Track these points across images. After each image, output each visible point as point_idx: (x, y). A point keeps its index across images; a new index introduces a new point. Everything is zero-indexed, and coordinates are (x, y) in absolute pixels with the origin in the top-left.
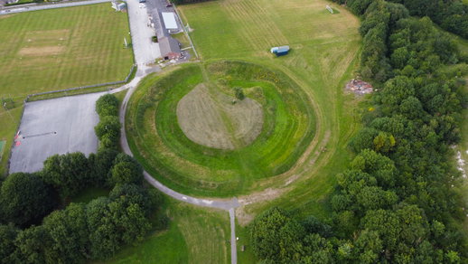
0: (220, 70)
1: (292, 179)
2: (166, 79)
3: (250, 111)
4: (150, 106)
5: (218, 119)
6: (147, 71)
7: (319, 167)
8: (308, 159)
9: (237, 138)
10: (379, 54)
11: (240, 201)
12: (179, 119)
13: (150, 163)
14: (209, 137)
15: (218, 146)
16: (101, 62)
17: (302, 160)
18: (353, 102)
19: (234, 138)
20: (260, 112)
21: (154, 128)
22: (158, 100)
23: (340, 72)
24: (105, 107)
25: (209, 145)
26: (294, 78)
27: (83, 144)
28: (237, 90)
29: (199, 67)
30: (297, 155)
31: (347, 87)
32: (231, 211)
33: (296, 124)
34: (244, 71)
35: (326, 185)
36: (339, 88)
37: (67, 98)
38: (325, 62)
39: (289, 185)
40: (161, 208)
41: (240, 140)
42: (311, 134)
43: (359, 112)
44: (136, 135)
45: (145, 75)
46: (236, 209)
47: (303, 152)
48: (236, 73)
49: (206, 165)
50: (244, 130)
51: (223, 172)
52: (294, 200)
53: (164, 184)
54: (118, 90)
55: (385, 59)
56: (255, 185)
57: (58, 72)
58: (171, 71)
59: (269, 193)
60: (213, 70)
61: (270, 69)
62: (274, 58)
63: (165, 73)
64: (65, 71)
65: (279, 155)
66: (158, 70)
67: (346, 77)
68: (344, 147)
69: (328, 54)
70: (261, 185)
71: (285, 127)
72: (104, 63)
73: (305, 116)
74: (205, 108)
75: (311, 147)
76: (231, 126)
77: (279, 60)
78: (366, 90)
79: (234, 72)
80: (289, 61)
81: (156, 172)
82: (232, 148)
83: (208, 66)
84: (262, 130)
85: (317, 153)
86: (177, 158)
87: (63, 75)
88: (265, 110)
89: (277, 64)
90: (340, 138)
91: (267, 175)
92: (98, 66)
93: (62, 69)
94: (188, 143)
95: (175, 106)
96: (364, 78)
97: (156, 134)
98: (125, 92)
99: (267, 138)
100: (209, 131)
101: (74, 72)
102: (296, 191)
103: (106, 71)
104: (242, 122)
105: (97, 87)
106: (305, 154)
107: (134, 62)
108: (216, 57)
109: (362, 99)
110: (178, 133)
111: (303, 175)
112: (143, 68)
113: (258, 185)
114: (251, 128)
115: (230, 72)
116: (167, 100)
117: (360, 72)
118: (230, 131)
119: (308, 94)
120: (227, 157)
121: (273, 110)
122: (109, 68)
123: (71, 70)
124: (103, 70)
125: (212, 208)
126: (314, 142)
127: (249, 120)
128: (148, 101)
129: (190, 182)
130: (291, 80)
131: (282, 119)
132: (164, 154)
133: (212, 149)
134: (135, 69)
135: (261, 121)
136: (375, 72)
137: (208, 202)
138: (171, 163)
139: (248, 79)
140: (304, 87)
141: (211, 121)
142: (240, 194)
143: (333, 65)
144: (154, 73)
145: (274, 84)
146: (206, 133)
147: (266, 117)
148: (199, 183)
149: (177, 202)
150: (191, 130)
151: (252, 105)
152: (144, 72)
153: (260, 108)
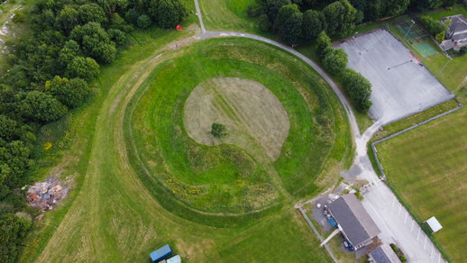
1: (156, 60)
4: (318, 113)
7: (129, 73)
8: (138, 78)
9: (211, 90)
14: (239, 86)
17: (146, 75)
18: (68, 163)
19: (214, 89)
32: (203, 29)
36: (79, 187)
38: (84, 251)
39: (158, 54)
40: (257, 26)
41: (208, 88)
46: (201, 33)
47: (143, 83)
50: (205, 100)
51: (217, 58)
56: (188, 50)
66: (345, 174)
74: (255, 121)
75: (133, 90)
78: (39, 188)
82: (214, 80)
85: (129, 85)
88: (183, 129)
97: (294, 83)
99: (179, 97)
100: (242, 93)
102: (153, 50)
106: (141, 81)
107: (386, 183)
111: (145, 64)
113: (185, 51)
117: (32, 228)
118: (220, 96)
120: (218, 71)
125: (219, 31)
126: (130, 96)
132: (276, 64)
137: (224, 35)
141: (243, 104)
142: (199, 43)
143: (72, 245)
150: (261, 92)
151: (200, 134)
152: (361, 166)
153: (190, 132)
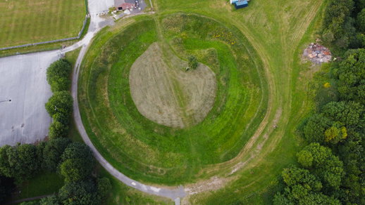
0: (175, 25)
1: (238, 166)
2: (119, 36)
3: (202, 81)
4: (103, 71)
5: (171, 89)
6: (101, 24)
7: (266, 153)
8: (256, 143)
9: (188, 114)
10: (346, 15)
11: (186, 190)
12: (131, 88)
13: (101, 142)
14: (160, 112)
15: (168, 124)
16: (54, 10)
17: (249, 145)
18: (308, 72)
19: (185, 115)
20: (213, 82)
21: (107, 98)
22: (111, 63)
23: (300, 32)
24: (55, 80)
25: (160, 122)
26: (250, 38)
27: (38, 115)
28: (191, 60)
29: (153, 21)
30: (246, 139)
31: (305, 53)
32: (177, 201)
33: (248, 98)
34: (200, 26)
35: (271, 175)
36: (296, 54)
37: (21, 57)
38: (286, 17)
39: (235, 174)
40: (111, 194)
41: (190, 116)
42: (262, 113)
43: (313, 87)
44: (88, 108)
45: (98, 29)
46: (181, 199)
47: (252, 135)
48: (192, 30)
49: (155, 144)
50: (195, 104)
51: (172, 154)
52: (237, 191)
53: (114, 167)
54: (71, 48)
55: (351, 20)
56: (201, 173)
57: (10, 23)
58: (125, 24)
59: (214, 183)
60: (167, 25)
61: (227, 26)
62: (233, 11)
63: (118, 29)
64: (17, 21)
65: (228, 138)
66: (112, 23)
67: (306, 39)
68: (293, 131)
69: (290, 8)
70: (208, 172)
71: (236, 102)
72: (57, 12)
73: (258, 90)
74: (158, 76)
75: (261, 129)
76: (182, 99)
77: (237, 13)
78: (324, 58)
79: (189, 28)
80: (248, 15)
81: (107, 153)
82: (182, 126)
83: (163, 21)
84: (214, 105)
85: (266, 136)
86: (128, 137)
87: (16, 26)
88: (218, 80)
89: (234, 18)
90: (291, 118)
91: (214, 160)
92: (50, 14)
93: (15, 18)
94: (139, 118)
95: (128, 71)
96: (324, 43)
97: (108, 105)
98: (78, 51)
99: (218, 115)
100: (160, 104)
101: (26, 23)
102: (240, 181)
103: (58, 23)
104: (194, 95)
105: (50, 43)
106: (253, 138)
107: (87, 12)
108: (173, 7)
109: (316, 69)
110: (130, 105)
111: (249, 162)
112: (96, 20)
113: (205, 172)
114: (201, 102)
115: (186, 28)
116: (120, 62)
117: (321, 33)
118: (181, 106)
119: (264, 60)
120: (176, 137)
121: (227, 80)
122: (62, 18)
123: (24, 20)
124: (55, 21)
125: (159, 197)
126: (264, 123)
127: (201, 93)
128: (101, 65)
129: (139, 167)
130: (248, 43)
131: (235, 92)
132: (115, 130)
133: (163, 127)
134: (88, 21)
135: (213, 94)
136: (337, 36)
137: (156, 190)
138: (122, 144)
139: (203, 37)
140: (261, 51)
141: (163, 92)
142: (187, 181)
143: (294, 22)
144: (107, 27)
145: (229, 46)
146: (158, 107)
147: (219, 88)
148: (148, 169)
149: (126, 188)
150: (142, 102)
151: (205, 74)
152: (97, 26)
153: (214, 77)
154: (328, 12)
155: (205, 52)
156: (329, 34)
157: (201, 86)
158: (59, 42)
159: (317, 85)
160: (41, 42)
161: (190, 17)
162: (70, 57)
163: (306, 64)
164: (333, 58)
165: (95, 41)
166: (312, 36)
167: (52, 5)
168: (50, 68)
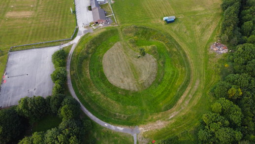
0: (130, 32)
1: (174, 114)
2: (96, 38)
3: (148, 64)
4: (86, 58)
5: (128, 68)
6: (85, 32)
7: (191, 106)
8: (185, 100)
9: (140, 83)
10: (235, 25)
11: (140, 129)
12: (104, 68)
13: (85, 99)
14: (122, 82)
15: (127, 88)
16: (56, 24)
17: (180, 101)
18: (215, 59)
19: (138, 83)
20: (155, 64)
21: (88, 73)
22: (91, 53)
23: (207, 36)
24: (57, 61)
25: (122, 88)
26: (177, 40)
27: (44, 83)
28: (141, 50)
29: (117, 30)
30: (178, 97)
31: (211, 48)
32: (135, 136)
33: (178, 74)
34: (146, 33)
35: (195, 120)
36: (206, 48)
37: (35, 50)
38: (198, 28)
39: (172, 119)
40: (91, 132)
41: (142, 84)
42: (187, 82)
43: (218, 67)
44: (77, 79)
45: (83, 34)
46: (137, 134)
47: (182, 95)
48: (141, 35)
49: (120, 101)
50: (144, 77)
51: (131, 107)
52: (174, 129)
53: (93, 114)
54: (66, 45)
55: (238, 28)
56: (150, 118)
57: (29, 31)
58: (100, 32)
59: (159, 124)
60: (126, 32)
61: (162, 33)
62: (165, 24)
63: (96, 34)
64: (34, 30)
65: (166, 97)
66: (92, 31)
67: (211, 40)
68: (208, 93)
69: (200, 23)
70: (154, 118)
71: (170, 76)
72: (58, 25)
73: (184, 68)
74: (120, 60)
75: (187, 92)
76: (136, 74)
77: (168, 26)
78: (224, 51)
79: (139, 34)
80: (175, 27)
81: (89, 106)
82: (137, 90)
83: (123, 30)
84: (156, 77)
85: (190, 96)
86: (102, 96)
87: (33, 33)
88: (158, 63)
89: (167, 29)
90: (206, 85)
91: (158, 111)
92: (54, 26)
93: (32, 28)
94: (110, 85)
95: (101, 58)
96: (223, 42)
97: (89, 78)
98: (71, 46)
99: (159, 83)
100: (122, 77)
101: (39, 31)
102: (176, 123)
103: (59, 31)
104: (143, 71)
105: (53, 42)
106: (182, 97)
107: (77, 25)
108: (128, 23)
109: (220, 57)
110: (103, 77)
111: (181, 111)
112: (82, 29)
113: (152, 118)
114: (148, 76)
115: (137, 34)
116: (96, 53)
117: (220, 37)
118: (135, 78)
119: (186, 52)
120: (133, 96)
121: (164, 63)
122: (61, 29)
123: (38, 29)
124: (57, 30)
125: (123, 133)
126: (189, 88)
127: (148, 70)
128: (85, 54)
129: (110, 114)
130: (175, 42)
131: (169, 70)
132: (94, 92)
133: (124, 90)
134: (77, 30)
135: (155, 71)
136: (230, 38)
137: (121, 129)
138: (98, 100)
139: (148, 39)
140: (184, 47)
141: (124, 70)
142: (141, 123)
143: (203, 31)
144: (89, 33)
145: (164, 44)
146: (121, 78)
147: (158, 68)
148: (115, 115)
149: (101, 127)
150: (111, 76)
151: (150, 59)
152: (83, 33)
153: (155, 61)
154: (223, 24)
155: (150, 47)
156: (225, 36)
157: (147, 67)
158: (60, 41)
159: (220, 66)
160: (48, 41)
161: (140, 27)
162: (65, 50)
163: (213, 54)
164: (229, 51)
165: (81, 41)
166: (215, 38)
167: (55, 21)
168: (54, 54)
